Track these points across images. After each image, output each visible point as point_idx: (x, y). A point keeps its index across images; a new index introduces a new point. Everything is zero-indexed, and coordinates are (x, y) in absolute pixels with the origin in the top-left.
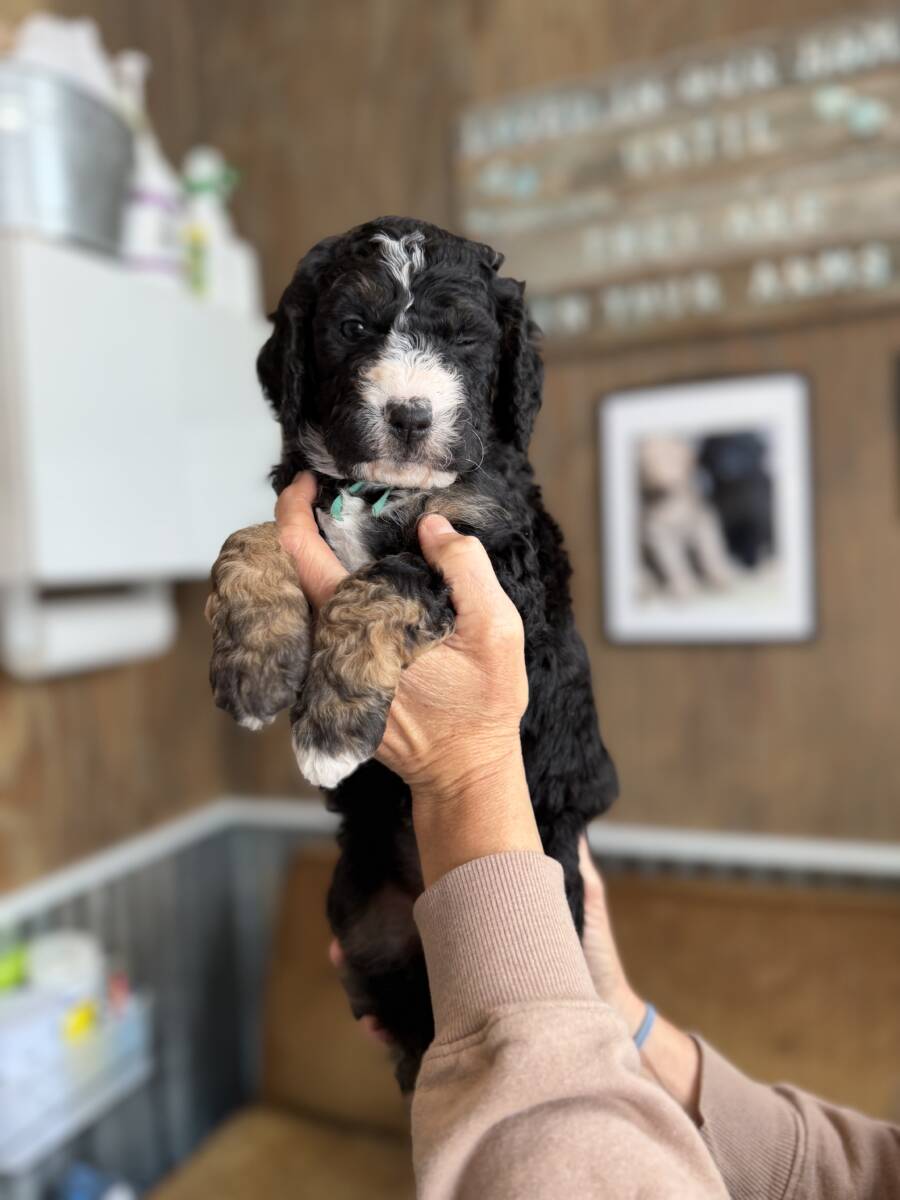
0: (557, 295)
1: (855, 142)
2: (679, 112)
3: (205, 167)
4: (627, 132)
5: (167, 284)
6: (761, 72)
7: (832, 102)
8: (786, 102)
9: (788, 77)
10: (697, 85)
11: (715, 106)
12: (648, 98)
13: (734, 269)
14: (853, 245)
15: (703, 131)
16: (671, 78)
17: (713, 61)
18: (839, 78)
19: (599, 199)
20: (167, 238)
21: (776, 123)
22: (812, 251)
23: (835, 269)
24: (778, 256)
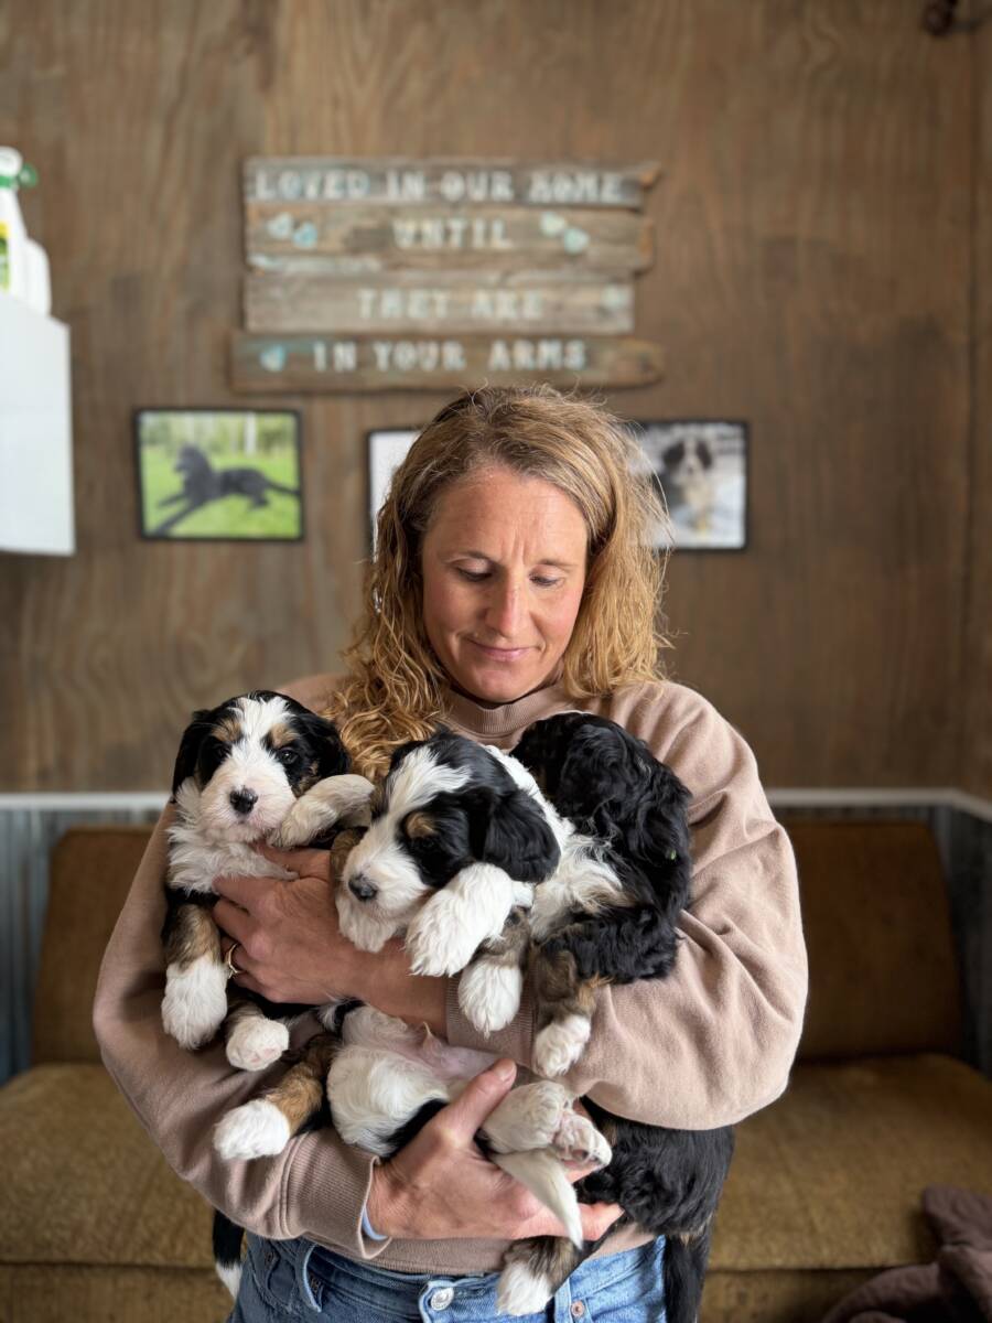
0: (334, 338)
2: (436, 204)
4: (394, 211)
6: (501, 189)
8: (519, 214)
9: (520, 198)
10: (453, 187)
12: (415, 188)
13: (478, 340)
14: (563, 338)
17: (464, 171)
18: (554, 207)
19: (372, 263)
21: (509, 232)
22: (534, 337)
23: (549, 352)
24: (510, 337)
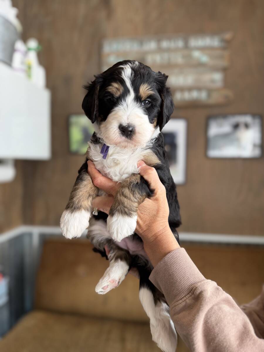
1: (200, 65)
2: (160, 50)
3: (33, 44)
4: (147, 53)
5: (22, 75)
6: (180, 44)
7: (196, 54)
8: (186, 52)
9: (186, 46)
10: (165, 44)
11: (168, 50)
12: (152, 45)
14: (199, 89)
15: (166, 56)
16: (159, 41)
17: (169, 39)
18: (197, 48)
20: (23, 63)
21: (184, 57)
22: (190, 89)
23: (195, 95)
24: (182, 89)
